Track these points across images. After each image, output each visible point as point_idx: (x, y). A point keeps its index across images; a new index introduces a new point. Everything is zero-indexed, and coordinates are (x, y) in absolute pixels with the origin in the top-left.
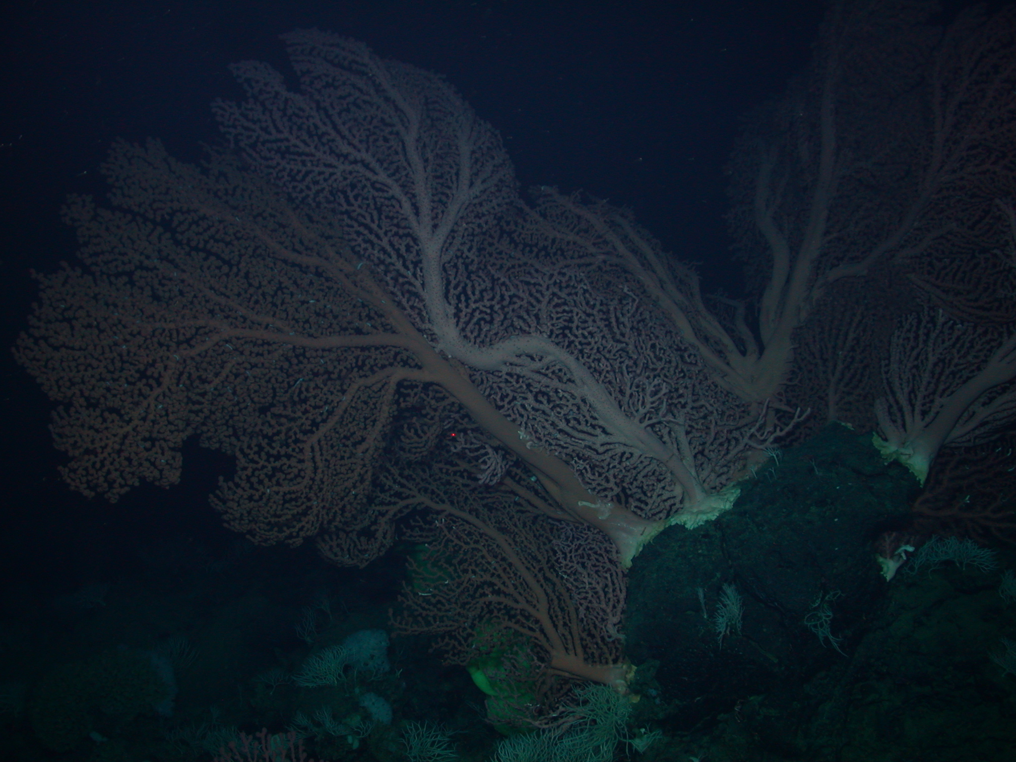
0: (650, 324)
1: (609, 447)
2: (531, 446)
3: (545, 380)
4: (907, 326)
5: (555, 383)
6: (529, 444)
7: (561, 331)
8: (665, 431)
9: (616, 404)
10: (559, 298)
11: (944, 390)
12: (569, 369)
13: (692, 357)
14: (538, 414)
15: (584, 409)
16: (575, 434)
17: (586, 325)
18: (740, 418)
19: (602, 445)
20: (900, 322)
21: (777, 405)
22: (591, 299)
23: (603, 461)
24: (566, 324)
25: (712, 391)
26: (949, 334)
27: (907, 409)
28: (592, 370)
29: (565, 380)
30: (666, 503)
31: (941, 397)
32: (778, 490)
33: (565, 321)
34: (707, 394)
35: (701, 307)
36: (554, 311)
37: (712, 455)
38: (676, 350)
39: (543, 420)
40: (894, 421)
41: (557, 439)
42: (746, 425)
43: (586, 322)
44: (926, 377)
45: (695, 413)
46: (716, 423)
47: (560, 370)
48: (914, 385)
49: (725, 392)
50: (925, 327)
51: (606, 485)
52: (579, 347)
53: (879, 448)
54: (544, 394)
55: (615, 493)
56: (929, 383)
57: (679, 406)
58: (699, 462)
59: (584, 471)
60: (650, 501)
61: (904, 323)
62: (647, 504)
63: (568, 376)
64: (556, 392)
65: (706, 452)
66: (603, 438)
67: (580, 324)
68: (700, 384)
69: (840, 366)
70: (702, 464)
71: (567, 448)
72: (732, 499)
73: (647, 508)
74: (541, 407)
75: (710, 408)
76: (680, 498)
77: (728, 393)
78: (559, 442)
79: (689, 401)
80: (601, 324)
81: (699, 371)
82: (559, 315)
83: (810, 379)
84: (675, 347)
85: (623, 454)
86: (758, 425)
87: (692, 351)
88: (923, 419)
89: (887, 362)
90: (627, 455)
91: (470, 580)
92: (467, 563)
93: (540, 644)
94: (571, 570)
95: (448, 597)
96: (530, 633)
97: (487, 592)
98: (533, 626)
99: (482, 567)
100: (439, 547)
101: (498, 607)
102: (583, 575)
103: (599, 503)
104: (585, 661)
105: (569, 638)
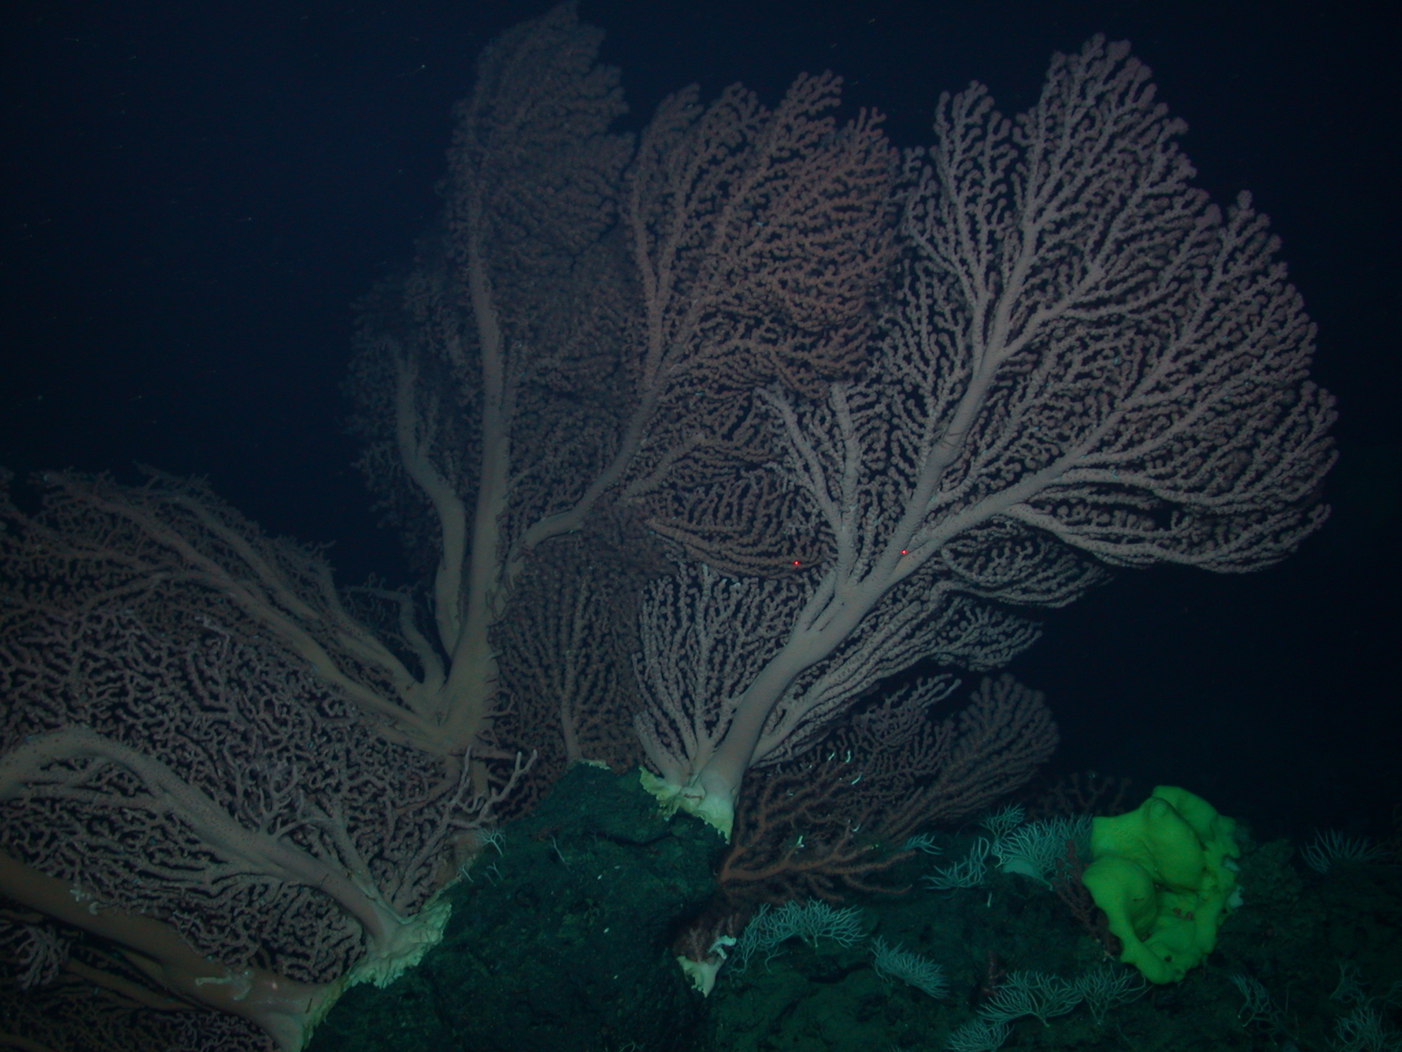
0: (259, 668)
1: (226, 883)
2: (97, 909)
3: (98, 798)
4: (659, 597)
5: (117, 799)
6: (93, 905)
7: (109, 714)
8: (313, 838)
9: (225, 812)
10: (96, 659)
11: (733, 686)
12: (134, 773)
13: (337, 706)
14: (96, 854)
15: (174, 831)
16: (166, 872)
17: (150, 694)
18: (430, 786)
19: (214, 882)
20: (649, 592)
21: (484, 753)
22: (151, 650)
23: (221, 907)
24: (116, 700)
25: (378, 752)
26: (724, 600)
27: (683, 724)
28: (173, 766)
29: (131, 790)
30: (338, 950)
31: (730, 696)
32: (508, 897)
33: (113, 695)
34: (371, 760)
35: (341, 616)
36: (91, 682)
37: (397, 855)
38: (309, 700)
39: (109, 862)
40: (668, 746)
41: (138, 887)
42: (443, 795)
43: (149, 689)
44: (703, 671)
45: (356, 795)
46: (393, 804)
47: (121, 776)
48: (687, 686)
49: (400, 750)
50: (687, 595)
51: (235, 943)
52: (146, 733)
53: (653, 793)
54: (102, 819)
55: (252, 952)
56: (709, 679)
57: (329, 791)
58: (379, 872)
59: (193, 929)
60: (312, 953)
61: (654, 593)
62: (307, 957)
63: (136, 783)
64: (121, 813)
65: (387, 853)
66: (213, 871)
67: (139, 695)
68: (357, 746)
69: (571, 673)
70: (385, 872)
71: (159, 898)
72: (439, 924)
73: (310, 964)
74: (101, 841)
75: (380, 784)
76: (358, 936)
77: (405, 749)
78: (143, 892)
79: (344, 778)
80: (176, 687)
81: (352, 727)
82: (102, 688)
83: (530, 701)
84: (306, 696)
85: (252, 889)
86: (460, 791)
87: (335, 696)
88: (710, 735)
89: (640, 655)
90: (259, 889)
103: (231, 973)
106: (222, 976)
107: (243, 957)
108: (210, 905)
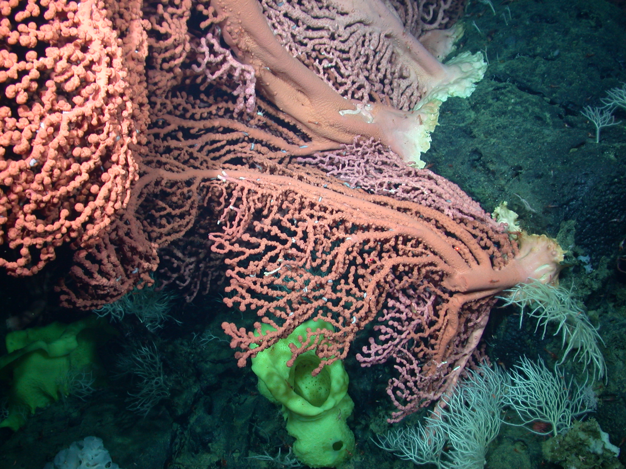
1: (351, 29)
19: (346, 28)
66: (343, 19)
91: (315, 227)
92: (291, 211)
93: (438, 269)
94: (385, 185)
95: (301, 264)
96: (423, 260)
97: (342, 235)
98: (420, 249)
99: (317, 208)
100: (243, 207)
101: (367, 247)
102: (403, 185)
103: (359, 106)
104: (493, 265)
105: (462, 246)
106: (355, 109)
107: (365, 92)
108: (343, 48)
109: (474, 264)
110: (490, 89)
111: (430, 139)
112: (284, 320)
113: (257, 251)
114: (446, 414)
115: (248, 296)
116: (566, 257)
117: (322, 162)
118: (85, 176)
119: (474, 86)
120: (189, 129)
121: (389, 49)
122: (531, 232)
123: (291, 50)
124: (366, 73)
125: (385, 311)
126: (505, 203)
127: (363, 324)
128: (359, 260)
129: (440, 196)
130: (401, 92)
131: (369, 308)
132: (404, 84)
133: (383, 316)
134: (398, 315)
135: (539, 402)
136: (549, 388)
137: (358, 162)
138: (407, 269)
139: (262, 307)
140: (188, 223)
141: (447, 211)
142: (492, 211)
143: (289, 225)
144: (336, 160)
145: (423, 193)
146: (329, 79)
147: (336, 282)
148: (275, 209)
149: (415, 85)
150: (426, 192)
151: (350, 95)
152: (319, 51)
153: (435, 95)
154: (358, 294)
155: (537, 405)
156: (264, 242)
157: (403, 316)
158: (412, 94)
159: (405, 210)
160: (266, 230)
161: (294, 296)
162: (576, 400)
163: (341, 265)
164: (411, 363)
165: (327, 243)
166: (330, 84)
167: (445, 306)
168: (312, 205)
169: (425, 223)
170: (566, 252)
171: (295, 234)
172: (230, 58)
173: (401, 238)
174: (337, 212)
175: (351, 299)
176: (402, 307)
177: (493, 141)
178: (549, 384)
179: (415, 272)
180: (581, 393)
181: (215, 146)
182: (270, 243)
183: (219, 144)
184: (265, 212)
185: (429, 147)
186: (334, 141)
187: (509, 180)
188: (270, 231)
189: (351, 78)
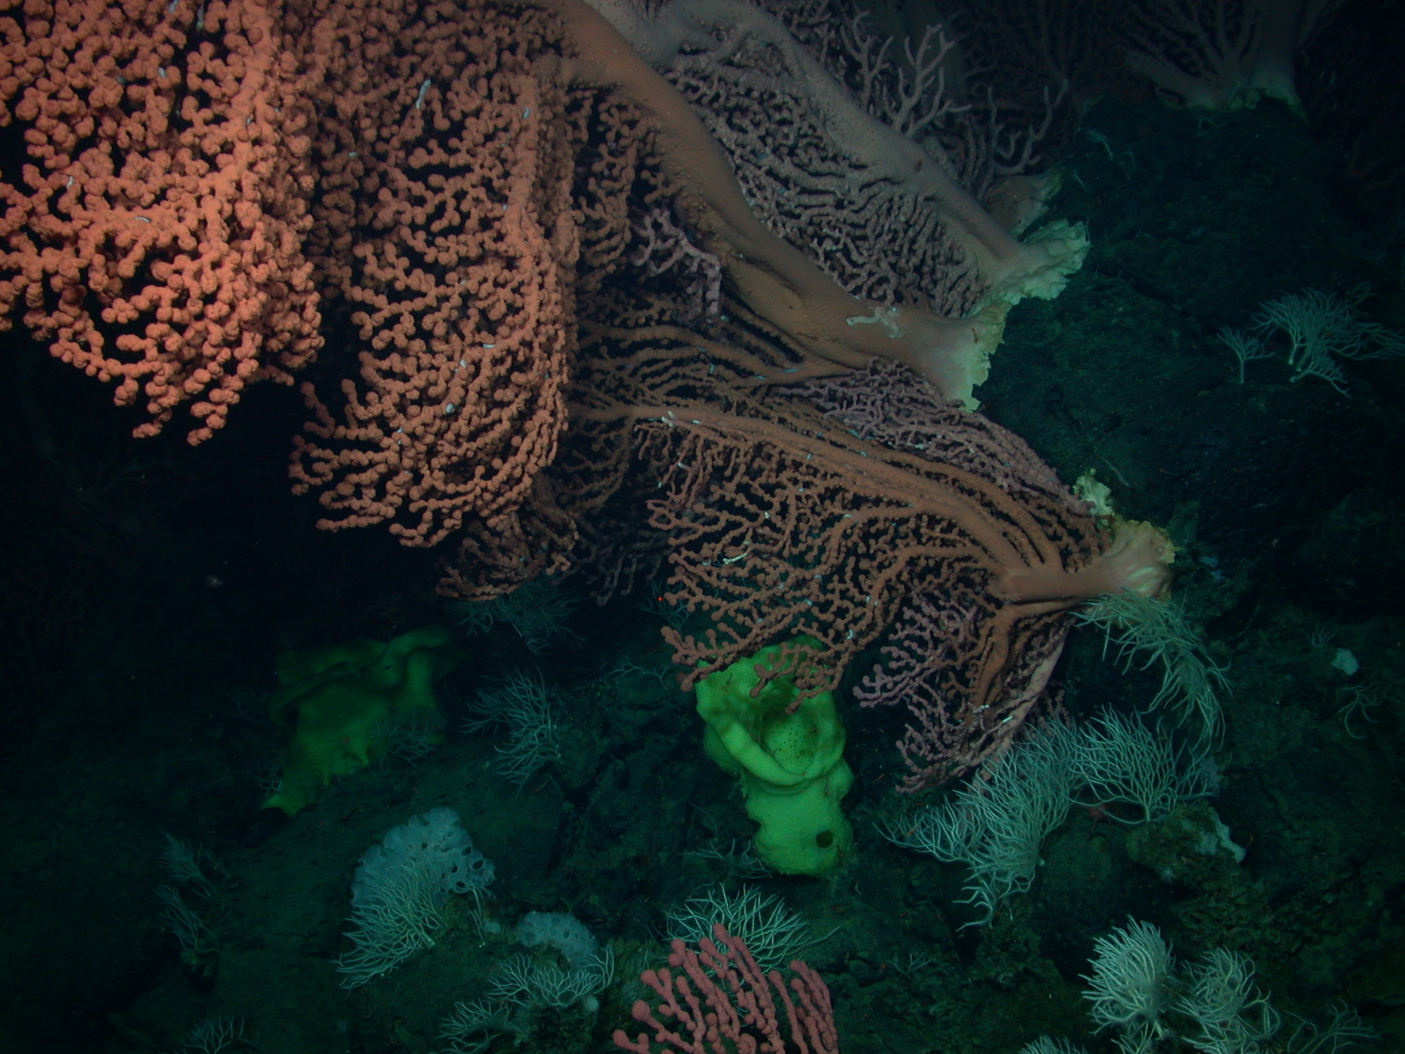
1: (869, 191)
19: (861, 190)
23: (867, 222)
27: (1202, 38)
40: (1185, 67)
55: (893, 285)
66: (856, 177)
71: (800, 216)
88: (1234, 45)
90: (897, 202)
91: (798, 498)
92: (766, 473)
93: (979, 566)
94: (910, 437)
95: (776, 549)
96: (958, 551)
97: (837, 510)
98: (952, 536)
99: (803, 469)
100: (696, 464)
101: (873, 530)
102: (939, 437)
103: (878, 311)
104: (1065, 565)
105: (1019, 534)
106: (871, 315)
107: (889, 289)
108: (856, 221)
109: (1035, 561)
110: (1089, 288)
111: (988, 365)
112: (750, 630)
113: (714, 528)
114: (987, 787)
115: (699, 592)
116: (1177, 557)
117: (818, 395)
118: (506, 425)
119: (1065, 280)
120: (618, 341)
121: (930, 220)
122: (1128, 516)
123: (775, 224)
124: (892, 259)
125: (898, 626)
126: (1093, 471)
127: (863, 642)
128: (862, 549)
129: (993, 456)
130: (948, 285)
131: (873, 618)
132: (954, 272)
133: (896, 632)
134: (918, 633)
135: (1125, 773)
136: (1143, 754)
137: (872, 399)
138: (931, 563)
139: (718, 608)
140: (614, 483)
141: (1000, 480)
142: (1074, 483)
143: (761, 492)
144: (839, 394)
145: (968, 451)
146: (832, 268)
147: (827, 579)
148: (743, 468)
149: (972, 274)
150: (972, 450)
151: (864, 294)
152: (819, 225)
153: (1002, 294)
154: (858, 597)
155: (1120, 776)
156: (724, 516)
157: (926, 635)
158: (968, 288)
159: (938, 477)
160: (728, 499)
161: (763, 595)
162: (1187, 777)
163: (834, 554)
164: (935, 705)
165: (816, 521)
166: (835, 275)
167: (989, 622)
168: (797, 465)
169: (965, 497)
170: (1179, 549)
171: (768, 506)
172: (684, 242)
173: (925, 518)
174: (832, 476)
175: (846, 603)
176: (925, 621)
177: (1082, 373)
178: (1144, 748)
179: (944, 570)
180: (1198, 766)
181: (654, 368)
182: (733, 518)
183: (661, 366)
184: (728, 473)
185: (985, 377)
186: (837, 363)
187: (1100, 437)
188: (733, 500)
189: (867, 267)
